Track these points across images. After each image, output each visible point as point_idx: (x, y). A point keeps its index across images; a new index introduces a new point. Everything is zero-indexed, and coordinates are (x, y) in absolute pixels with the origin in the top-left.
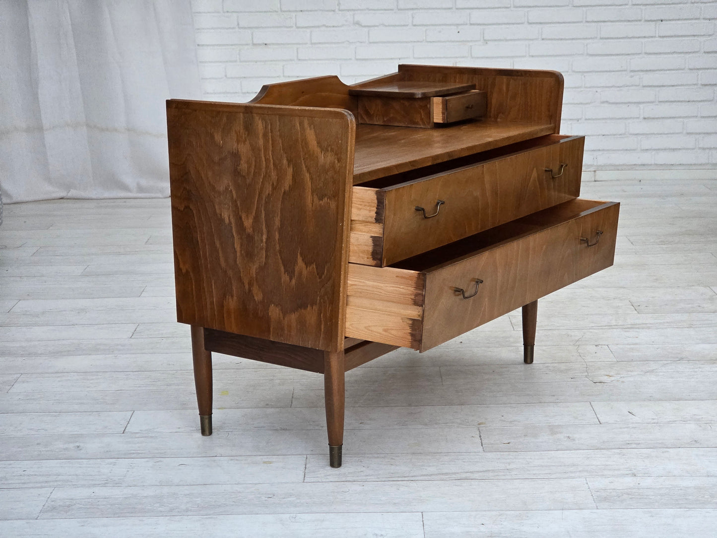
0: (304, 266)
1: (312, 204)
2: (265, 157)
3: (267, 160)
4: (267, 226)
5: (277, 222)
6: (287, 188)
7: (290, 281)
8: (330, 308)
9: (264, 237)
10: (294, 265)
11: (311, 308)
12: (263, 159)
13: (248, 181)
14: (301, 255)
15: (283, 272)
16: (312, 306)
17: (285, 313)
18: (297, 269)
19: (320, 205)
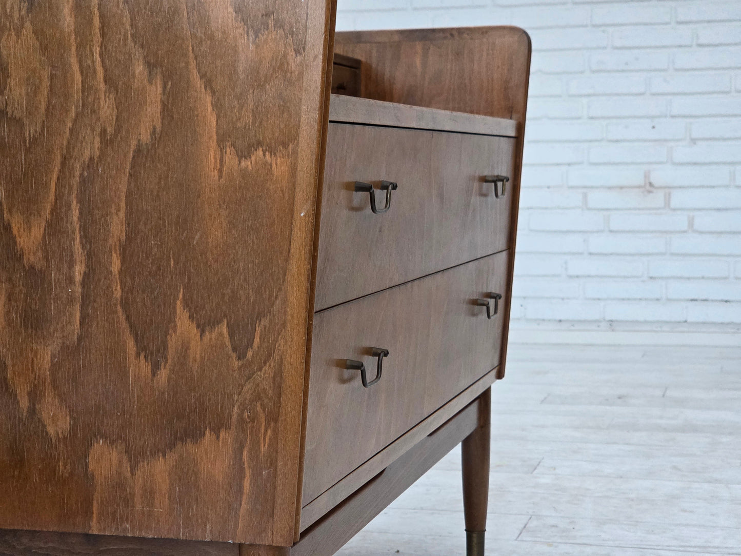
0: (194, 331)
1: (220, 171)
2: (80, 62)
3: (87, 72)
4: (86, 238)
5: (117, 227)
6: (145, 137)
7: (154, 374)
8: (269, 432)
9: (79, 271)
10: (167, 333)
11: (214, 437)
12: (76, 67)
13: (31, 129)
14: (186, 304)
15: (134, 353)
16: (216, 431)
17: (135, 457)
18: (173, 342)
19: (244, 173)
